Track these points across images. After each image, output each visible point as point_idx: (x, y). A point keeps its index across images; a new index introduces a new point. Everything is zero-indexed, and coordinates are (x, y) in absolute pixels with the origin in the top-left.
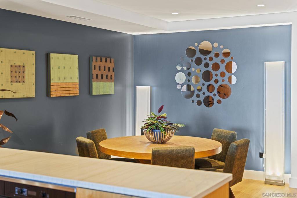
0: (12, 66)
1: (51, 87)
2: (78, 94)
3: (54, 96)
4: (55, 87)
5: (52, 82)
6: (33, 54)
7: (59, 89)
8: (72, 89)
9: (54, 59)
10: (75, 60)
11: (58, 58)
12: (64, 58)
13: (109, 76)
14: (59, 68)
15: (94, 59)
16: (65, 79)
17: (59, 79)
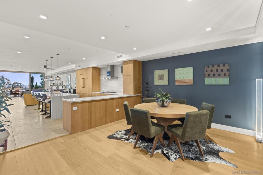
1: (176, 81)
3: (177, 84)
4: (178, 81)
5: (176, 79)
6: (167, 70)
8: (188, 82)
9: (178, 71)
10: (190, 69)
11: (179, 70)
12: (183, 70)
13: (222, 74)
14: (180, 74)
15: (206, 67)
16: (183, 78)
17: (180, 78)
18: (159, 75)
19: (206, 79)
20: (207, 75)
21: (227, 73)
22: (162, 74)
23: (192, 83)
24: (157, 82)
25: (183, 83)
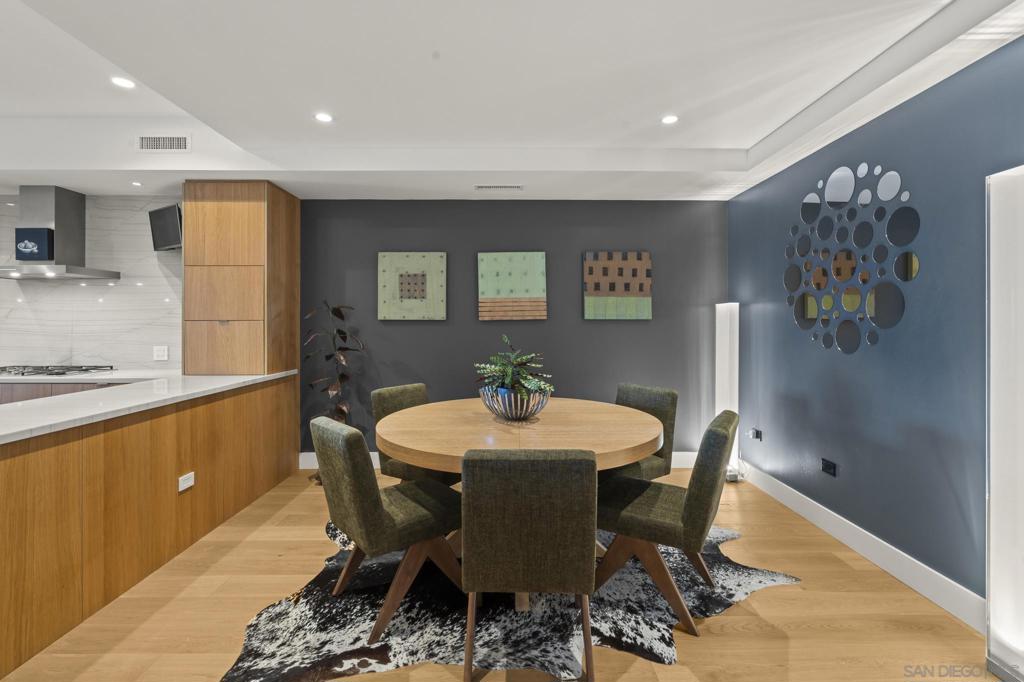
0: (401, 276)
1: (480, 305)
2: (545, 318)
3: (486, 319)
4: (488, 305)
5: (481, 298)
6: (442, 257)
7: (497, 308)
8: (529, 308)
9: (487, 262)
10: (538, 259)
11: (495, 259)
12: (510, 260)
13: (635, 285)
14: (498, 275)
15: (590, 256)
16: (512, 291)
17: (498, 292)
18: (404, 273)
19: (589, 301)
21: (647, 282)
22: (419, 272)
23: (542, 315)
24: (390, 307)
25: (511, 314)
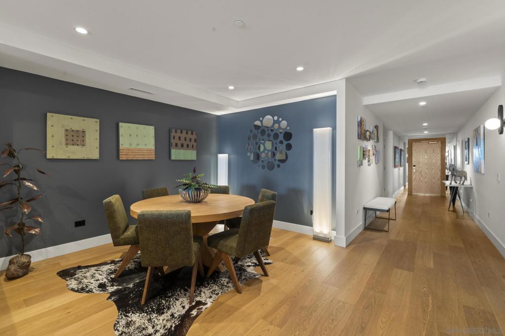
0: (67, 130)
1: (120, 151)
2: (154, 159)
3: (124, 159)
4: (125, 151)
5: (121, 147)
6: (96, 122)
7: (130, 153)
8: (146, 154)
9: (125, 128)
10: (151, 130)
11: (129, 127)
12: (137, 128)
13: (190, 146)
14: (130, 135)
15: (173, 130)
16: (138, 145)
17: (131, 145)
19: (173, 151)
20: (174, 145)
21: (195, 144)
22: (81, 129)
23: (153, 157)
25: (138, 156)
